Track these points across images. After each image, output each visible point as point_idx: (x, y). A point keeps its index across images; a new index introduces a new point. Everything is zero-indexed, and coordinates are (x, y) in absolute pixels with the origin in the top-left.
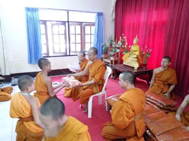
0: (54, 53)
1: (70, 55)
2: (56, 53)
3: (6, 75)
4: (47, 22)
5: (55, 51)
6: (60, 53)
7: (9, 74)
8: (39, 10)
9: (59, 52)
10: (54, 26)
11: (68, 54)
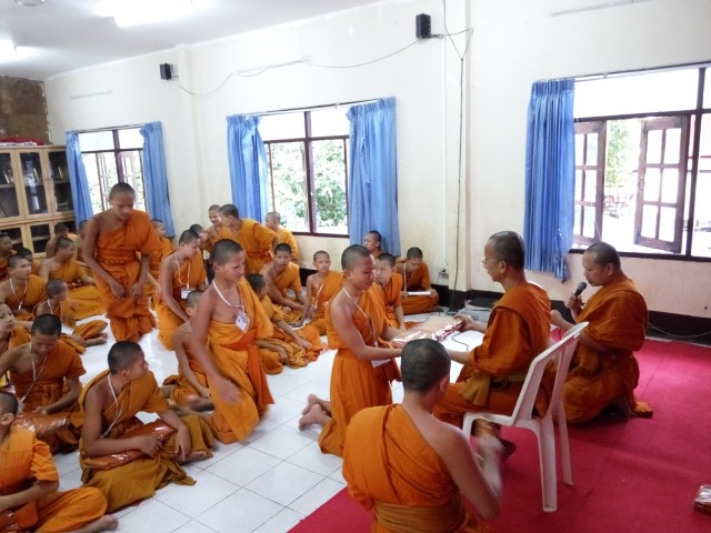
0: (637, 242)
2: (644, 239)
3: (458, 289)
4: (609, 122)
5: (643, 234)
6: (656, 242)
7: (464, 290)
8: (576, 85)
9: (653, 236)
10: (650, 133)
11: (683, 253)
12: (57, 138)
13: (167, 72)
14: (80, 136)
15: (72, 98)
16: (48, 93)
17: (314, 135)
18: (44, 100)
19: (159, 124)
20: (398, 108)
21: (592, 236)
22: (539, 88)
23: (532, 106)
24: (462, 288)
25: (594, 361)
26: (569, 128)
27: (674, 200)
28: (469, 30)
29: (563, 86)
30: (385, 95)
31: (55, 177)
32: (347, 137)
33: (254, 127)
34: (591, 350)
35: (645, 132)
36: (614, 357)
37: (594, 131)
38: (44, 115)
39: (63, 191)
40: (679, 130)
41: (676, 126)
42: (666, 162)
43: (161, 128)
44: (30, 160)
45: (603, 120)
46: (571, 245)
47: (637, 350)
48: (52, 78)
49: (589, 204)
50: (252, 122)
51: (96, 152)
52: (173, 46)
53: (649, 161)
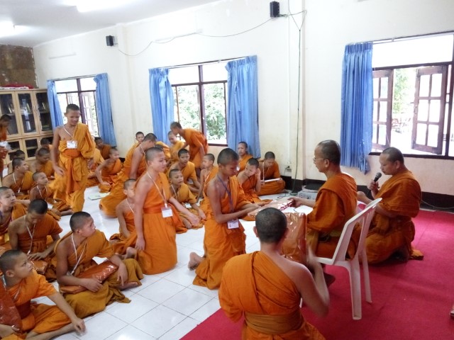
0: (413, 148)
1: (447, 157)
2: (418, 145)
3: (298, 178)
4: (395, 70)
5: (417, 142)
6: (425, 147)
7: (302, 179)
8: (374, 46)
9: (424, 143)
10: (422, 77)
11: (443, 154)
12: (41, 84)
13: (111, 41)
14: (56, 82)
15: (50, 58)
16: (35, 55)
17: (204, 80)
18: (33, 60)
19: (106, 75)
20: (259, 62)
21: (384, 144)
22: (349, 49)
23: (345, 60)
24: (300, 177)
25: (386, 224)
26: (369, 74)
27: (437, 120)
28: (304, 12)
29: (365, 47)
30: (250, 54)
31: (40, 109)
32: (226, 81)
33: (166, 76)
34: (385, 217)
35: (419, 77)
36: (399, 221)
37: (386, 76)
38: (33, 69)
39: (46, 118)
40: (441, 74)
41: (439, 72)
42: (432, 96)
43: (107, 77)
44: (25, 98)
45: (392, 68)
46: (370, 149)
47: (414, 217)
48: (37, 46)
49: (382, 123)
50: (165, 73)
51: (66, 93)
52: (114, 24)
53: (421, 95)
